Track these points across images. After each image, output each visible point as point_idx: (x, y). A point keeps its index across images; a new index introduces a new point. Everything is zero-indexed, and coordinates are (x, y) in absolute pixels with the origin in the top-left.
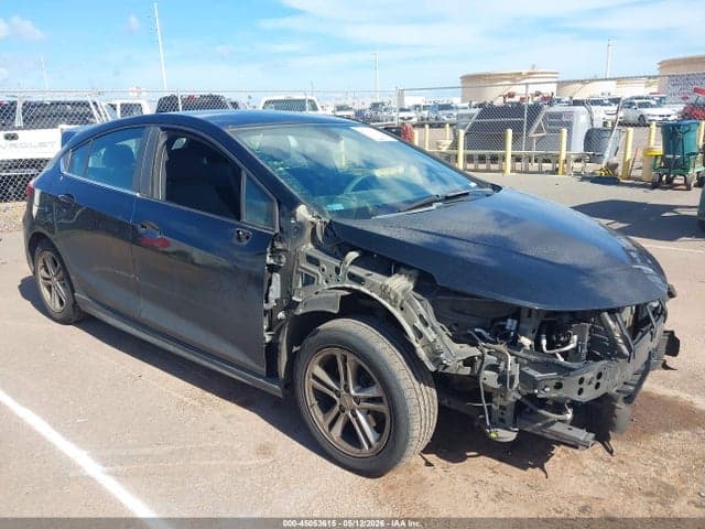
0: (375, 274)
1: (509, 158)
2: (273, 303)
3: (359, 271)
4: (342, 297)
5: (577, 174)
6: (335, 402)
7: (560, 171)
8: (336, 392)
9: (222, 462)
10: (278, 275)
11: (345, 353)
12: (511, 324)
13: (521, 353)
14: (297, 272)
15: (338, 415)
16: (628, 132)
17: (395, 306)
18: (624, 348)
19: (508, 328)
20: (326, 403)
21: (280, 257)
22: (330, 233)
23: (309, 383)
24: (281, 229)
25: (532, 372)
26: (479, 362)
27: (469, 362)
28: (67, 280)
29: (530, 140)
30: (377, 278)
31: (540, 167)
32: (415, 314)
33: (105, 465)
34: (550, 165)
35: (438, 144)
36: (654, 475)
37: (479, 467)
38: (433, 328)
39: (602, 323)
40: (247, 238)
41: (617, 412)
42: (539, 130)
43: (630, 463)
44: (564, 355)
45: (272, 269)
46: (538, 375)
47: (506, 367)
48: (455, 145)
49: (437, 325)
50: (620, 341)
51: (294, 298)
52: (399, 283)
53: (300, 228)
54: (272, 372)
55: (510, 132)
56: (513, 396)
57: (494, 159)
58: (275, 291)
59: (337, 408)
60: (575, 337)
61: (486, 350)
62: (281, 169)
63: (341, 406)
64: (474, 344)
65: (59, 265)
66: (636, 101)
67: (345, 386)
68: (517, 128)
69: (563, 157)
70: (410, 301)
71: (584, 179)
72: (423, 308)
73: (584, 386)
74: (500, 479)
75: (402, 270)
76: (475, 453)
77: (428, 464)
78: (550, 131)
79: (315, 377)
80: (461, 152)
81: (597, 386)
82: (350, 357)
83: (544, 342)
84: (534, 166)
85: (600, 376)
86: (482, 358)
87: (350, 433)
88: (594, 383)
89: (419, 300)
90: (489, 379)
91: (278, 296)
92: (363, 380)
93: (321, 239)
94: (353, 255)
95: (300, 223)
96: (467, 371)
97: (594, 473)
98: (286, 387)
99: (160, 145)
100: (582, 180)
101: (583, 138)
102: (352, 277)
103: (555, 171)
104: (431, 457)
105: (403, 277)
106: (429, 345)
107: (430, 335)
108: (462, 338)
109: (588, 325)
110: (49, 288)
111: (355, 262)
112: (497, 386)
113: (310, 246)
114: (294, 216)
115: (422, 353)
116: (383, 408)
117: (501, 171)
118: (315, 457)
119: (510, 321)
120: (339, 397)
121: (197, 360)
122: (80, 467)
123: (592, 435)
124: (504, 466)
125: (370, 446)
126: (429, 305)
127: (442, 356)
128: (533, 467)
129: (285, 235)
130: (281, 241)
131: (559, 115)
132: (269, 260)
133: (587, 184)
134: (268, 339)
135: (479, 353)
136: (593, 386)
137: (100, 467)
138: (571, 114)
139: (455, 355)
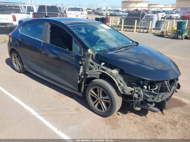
0: (108, 69)
1: (135, 28)
2: (80, 73)
3: (104, 68)
4: (100, 74)
5: (153, 33)
6: (96, 99)
7: (149, 32)
8: (97, 97)
9: (67, 112)
10: (82, 66)
11: (100, 88)
12: (142, 82)
13: (144, 90)
14: (88, 66)
15: (97, 102)
16: (168, 23)
17: (114, 77)
18: (169, 90)
19: (141, 83)
20: (94, 99)
21: (83, 62)
22: (97, 57)
23: (90, 94)
24: (83, 55)
25: (147, 95)
26: (134, 92)
27: (131, 92)
28: (21, 62)
29: (141, 23)
30: (109, 70)
31: (143, 31)
32: (119, 80)
33: (38, 113)
34: (146, 30)
35: (116, 22)
36: (172, 118)
37: (130, 115)
38: (123, 83)
39: (164, 83)
40: (74, 56)
41: (166, 105)
42: (144, 20)
43: (166, 115)
44: (154, 90)
45: (81, 65)
46: (148, 96)
47: (140, 93)
48: (121, 23)
49: (124, 82)
50: (168, 88)
51: (86, 73)
52: (115, 72)
53: (89, 55)
54: (79, 90)
55: (136, 21)
56: (141, 100)
57: (131, 28)
58: (81, 70)
59: (97, 101)
60: (157, 86)
61: (136, 89)
62: (83, 38)
63: (97, 100)
64: (132, 87)
65: (19, 58)
66: (170, 12)
67: (99, 96)
68: (138, 20)
69: (150, 29)
70: (118, 77)
71: (155, 35)
72: (121, 78)
73: (159, 99)
74: (135, 118)
75: (116, 68)
76: (129, 112)
77: (118, 114)
78: (147, 21)
79: (91, 93)
80: (123, 25)
81: (162, 98)
82: (101, 89)
83: (149, 87)
84: (142, 30)
85: (163, 96)
86: (134, 91)
87: (100, 107)
88: (161, 98)
89: (120, 76)
90: (136, 95)
91: (82, 72)
92: (104, 94)
93: (94, 58)
94: (103, 64)
95: (89, 54)
96: (130, 94)
97: (158, 117)
98: (83, 94)
99: (49, 28)
100: (154, 35)
101: (155, 23)
102: (102, 69)
103: (147, 32)
104: (119, 113)
105: (116, 70)
106: (122, 87)
107: (122, 85)
108: (130, 86)
109: (161, 84)
110: (16, 63)
111: (103, 65)
112: (138, 97)
113: (91, 60)
114: (87, 52)
115: (120, 89)
116: (109, 102)
117: (133, 31)
118: (90, 112)
119: (141, 82)
120: (97, 98)
121: (58, 85)
122: (31, 113)
123: (159, 109)
124: (136, 115)
125: (105, 110)
126: (122, 77)
127: (125, 90)
128: (144, 116)
129: (84, 57)
130: (83, 58)
131: (149, 16)
132: (80, 63)
133: (156, 37)
134: (79, 82)
135: (134, 90)
136: (161, 99)
137: (36, 113)
138: (153, 16)
139: (128, 90)
